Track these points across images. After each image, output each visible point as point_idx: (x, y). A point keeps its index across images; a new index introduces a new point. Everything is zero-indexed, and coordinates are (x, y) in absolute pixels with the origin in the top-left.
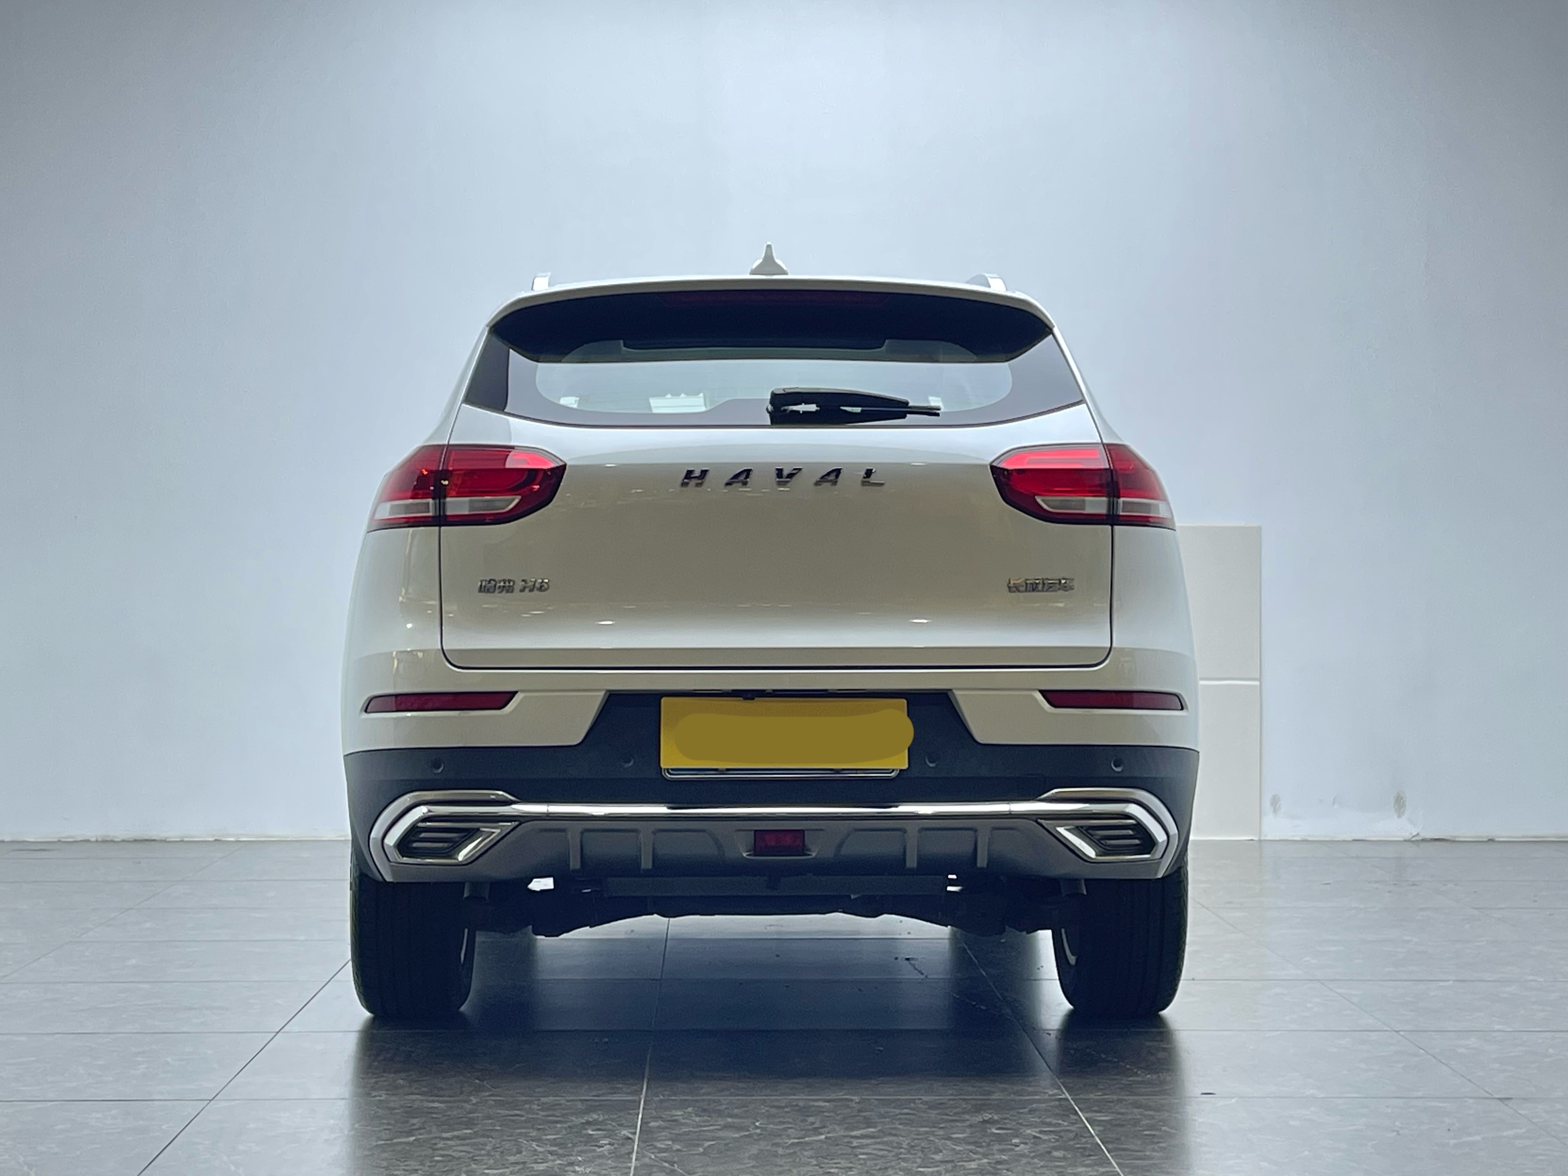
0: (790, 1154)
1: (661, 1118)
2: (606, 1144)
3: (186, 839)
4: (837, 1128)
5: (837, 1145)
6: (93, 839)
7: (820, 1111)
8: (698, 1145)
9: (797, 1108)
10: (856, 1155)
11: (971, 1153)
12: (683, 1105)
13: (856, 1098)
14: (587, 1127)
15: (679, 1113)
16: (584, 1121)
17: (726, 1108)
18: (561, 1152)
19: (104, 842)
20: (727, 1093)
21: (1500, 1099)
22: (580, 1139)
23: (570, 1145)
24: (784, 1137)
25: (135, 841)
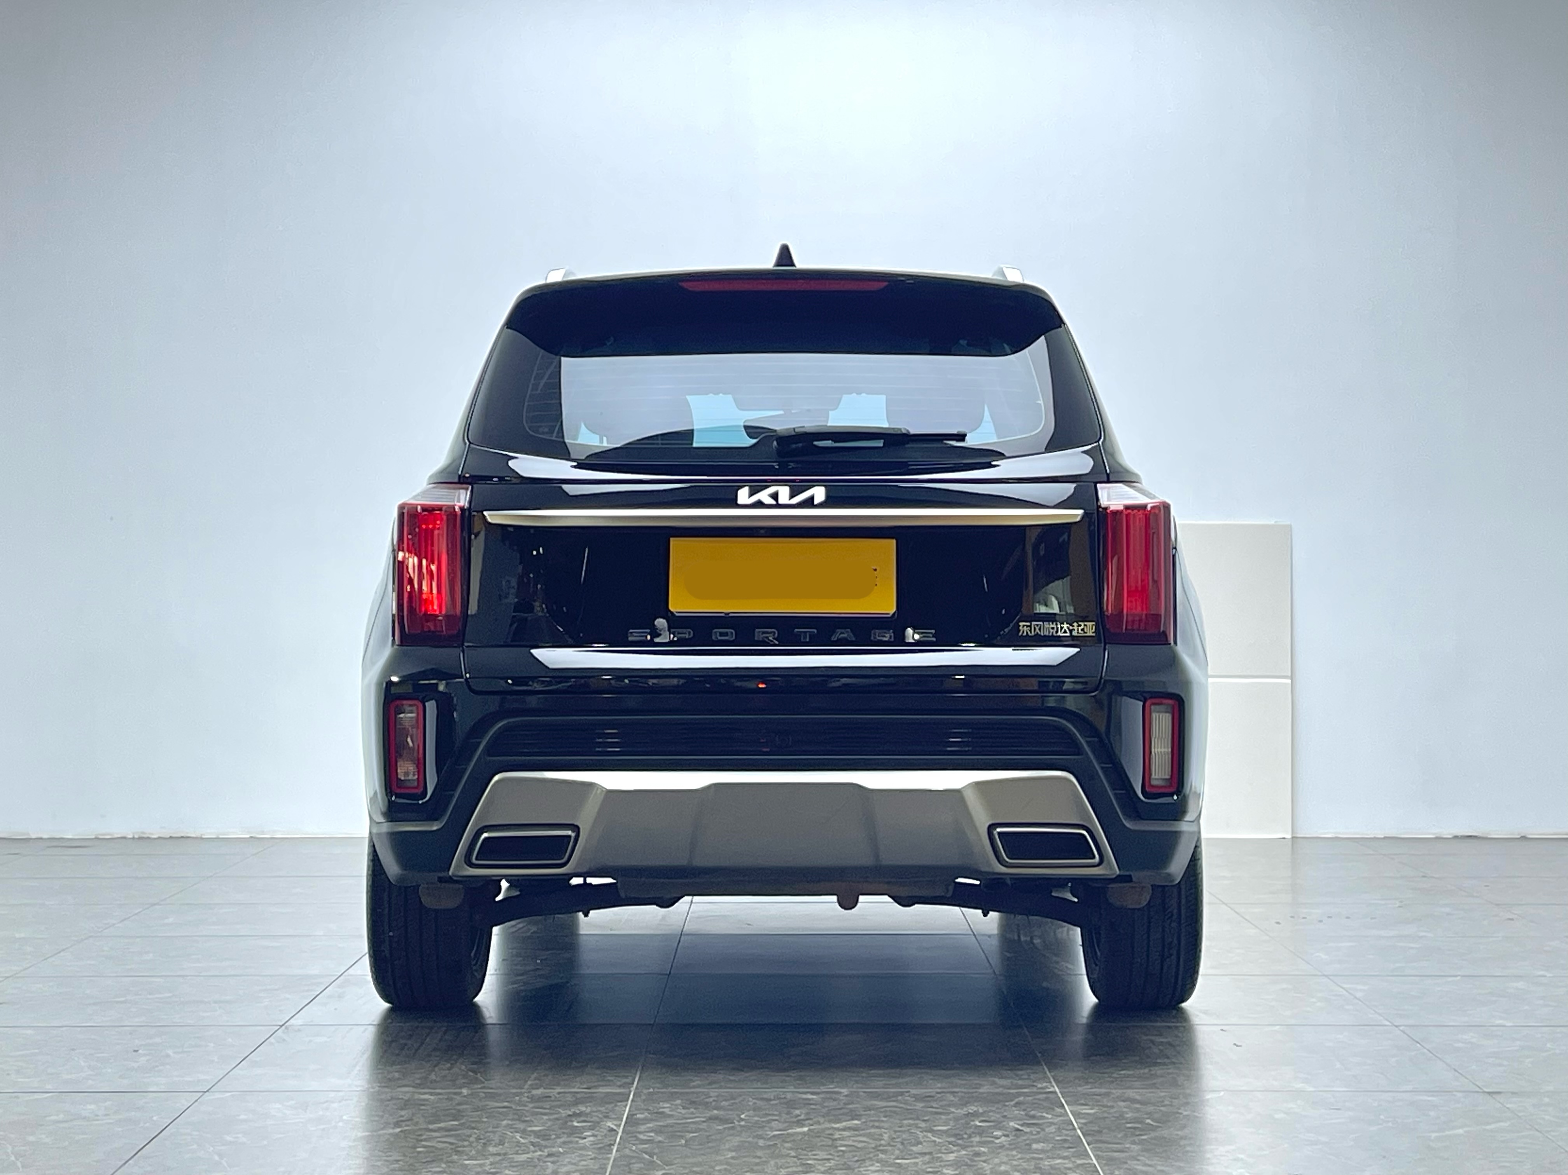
0: (770, 1145)
1: (647, 1110)
2: (589, 1136)
3: (221, 836)
4: (822, 1120)
5: (819, 1137)
6: (131, 836)
7: (807, 1103)
8: (682, 1137)
9: (785, 1100)
10: (836, 1147)
11: (951, 1146)
12: (672, 1097)
13: (845, 1091)
14: (573, 1119)
15: (668, 1105)
16: (570, 1113)
17: (714, 1101)
18: (543, 1143)
19: (140, 838)
20: (717, 1086)
21: (1489, 1093)
22: (564, 1131)
23: (553, 1137)
24: (766, 1129)
25: (171, 837)
